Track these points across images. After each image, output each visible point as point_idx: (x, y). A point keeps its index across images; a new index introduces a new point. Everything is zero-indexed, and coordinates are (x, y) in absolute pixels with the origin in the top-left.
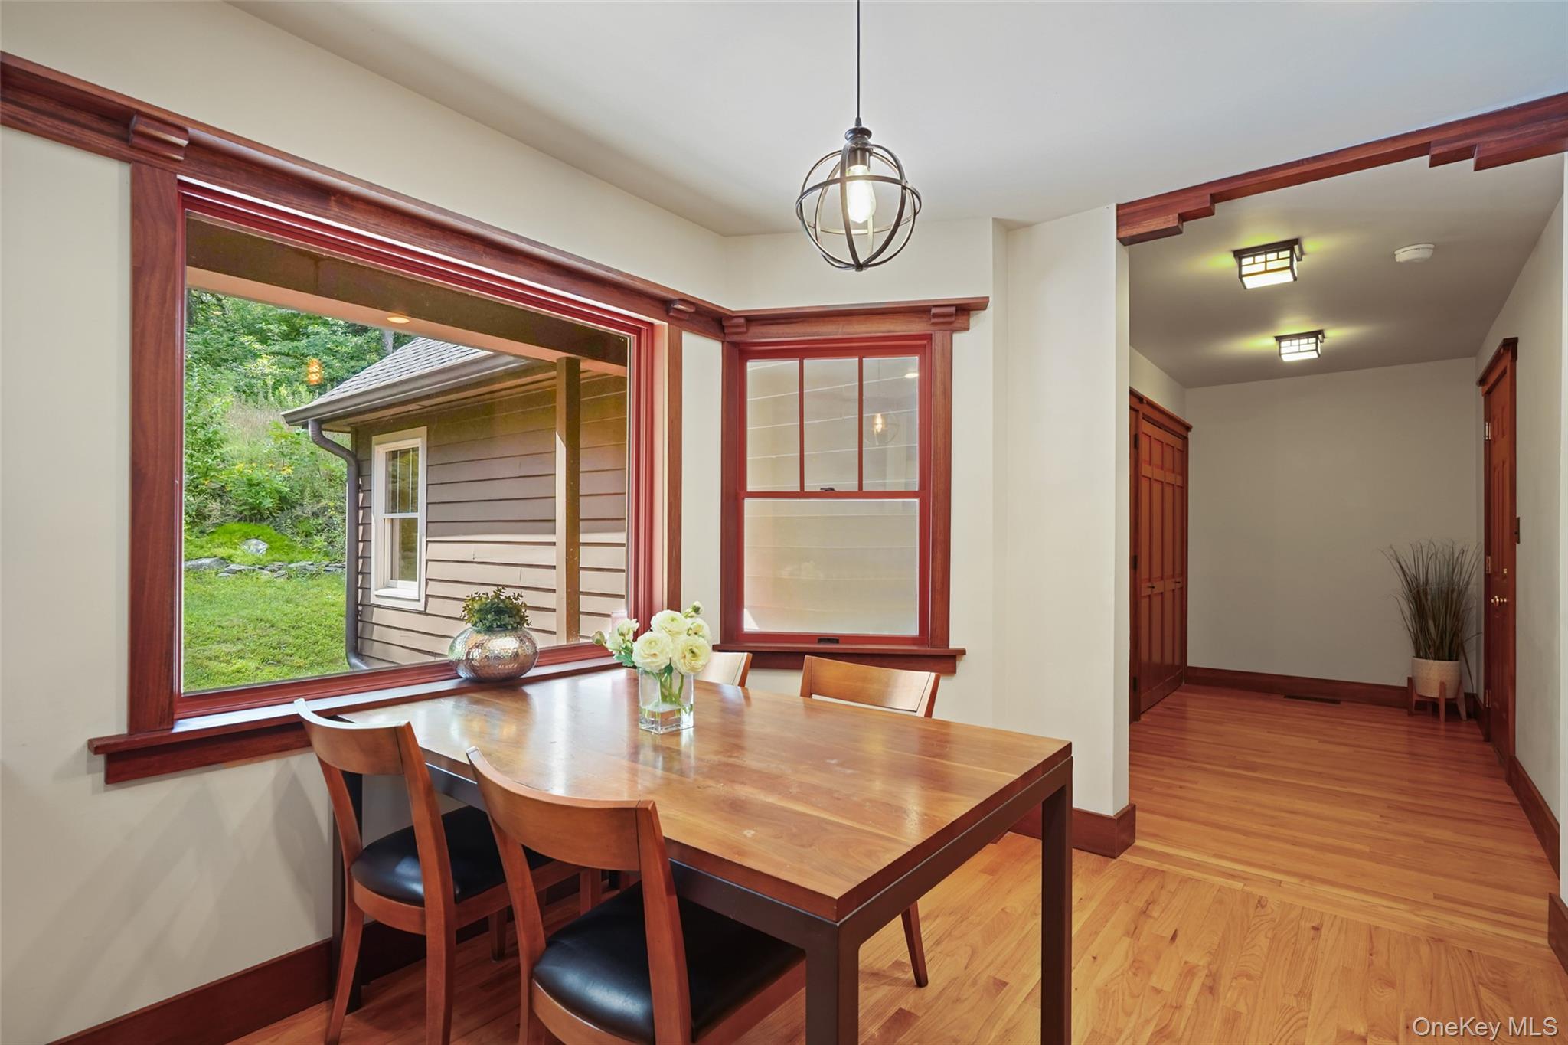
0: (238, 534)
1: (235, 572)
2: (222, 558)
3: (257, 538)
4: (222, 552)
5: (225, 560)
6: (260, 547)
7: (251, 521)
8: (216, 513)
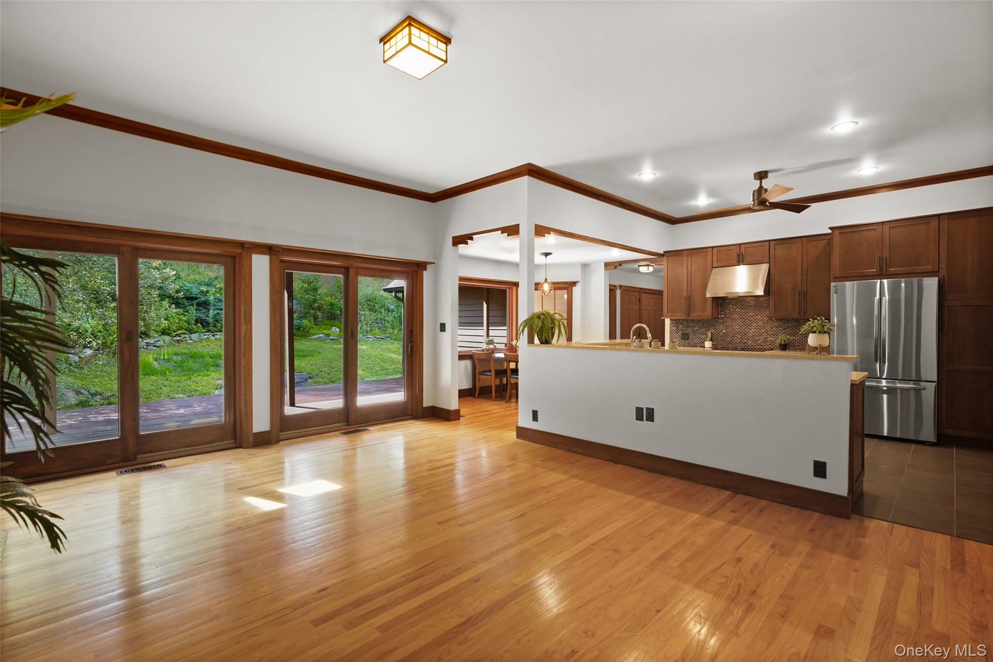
0: (329, 325)
1: (332, 340)
2: (327, 334)
3: (335, 326)
4: (326, 332)
5: (328, 335)
6: (337, 330)
7: (331, 319)
8: (320, 317)
